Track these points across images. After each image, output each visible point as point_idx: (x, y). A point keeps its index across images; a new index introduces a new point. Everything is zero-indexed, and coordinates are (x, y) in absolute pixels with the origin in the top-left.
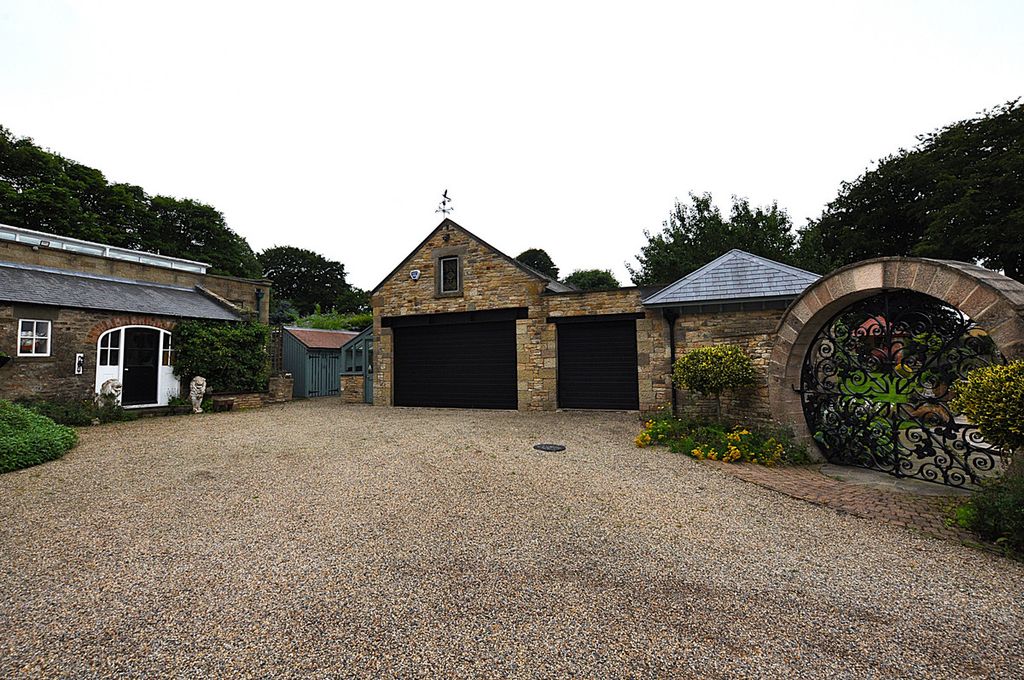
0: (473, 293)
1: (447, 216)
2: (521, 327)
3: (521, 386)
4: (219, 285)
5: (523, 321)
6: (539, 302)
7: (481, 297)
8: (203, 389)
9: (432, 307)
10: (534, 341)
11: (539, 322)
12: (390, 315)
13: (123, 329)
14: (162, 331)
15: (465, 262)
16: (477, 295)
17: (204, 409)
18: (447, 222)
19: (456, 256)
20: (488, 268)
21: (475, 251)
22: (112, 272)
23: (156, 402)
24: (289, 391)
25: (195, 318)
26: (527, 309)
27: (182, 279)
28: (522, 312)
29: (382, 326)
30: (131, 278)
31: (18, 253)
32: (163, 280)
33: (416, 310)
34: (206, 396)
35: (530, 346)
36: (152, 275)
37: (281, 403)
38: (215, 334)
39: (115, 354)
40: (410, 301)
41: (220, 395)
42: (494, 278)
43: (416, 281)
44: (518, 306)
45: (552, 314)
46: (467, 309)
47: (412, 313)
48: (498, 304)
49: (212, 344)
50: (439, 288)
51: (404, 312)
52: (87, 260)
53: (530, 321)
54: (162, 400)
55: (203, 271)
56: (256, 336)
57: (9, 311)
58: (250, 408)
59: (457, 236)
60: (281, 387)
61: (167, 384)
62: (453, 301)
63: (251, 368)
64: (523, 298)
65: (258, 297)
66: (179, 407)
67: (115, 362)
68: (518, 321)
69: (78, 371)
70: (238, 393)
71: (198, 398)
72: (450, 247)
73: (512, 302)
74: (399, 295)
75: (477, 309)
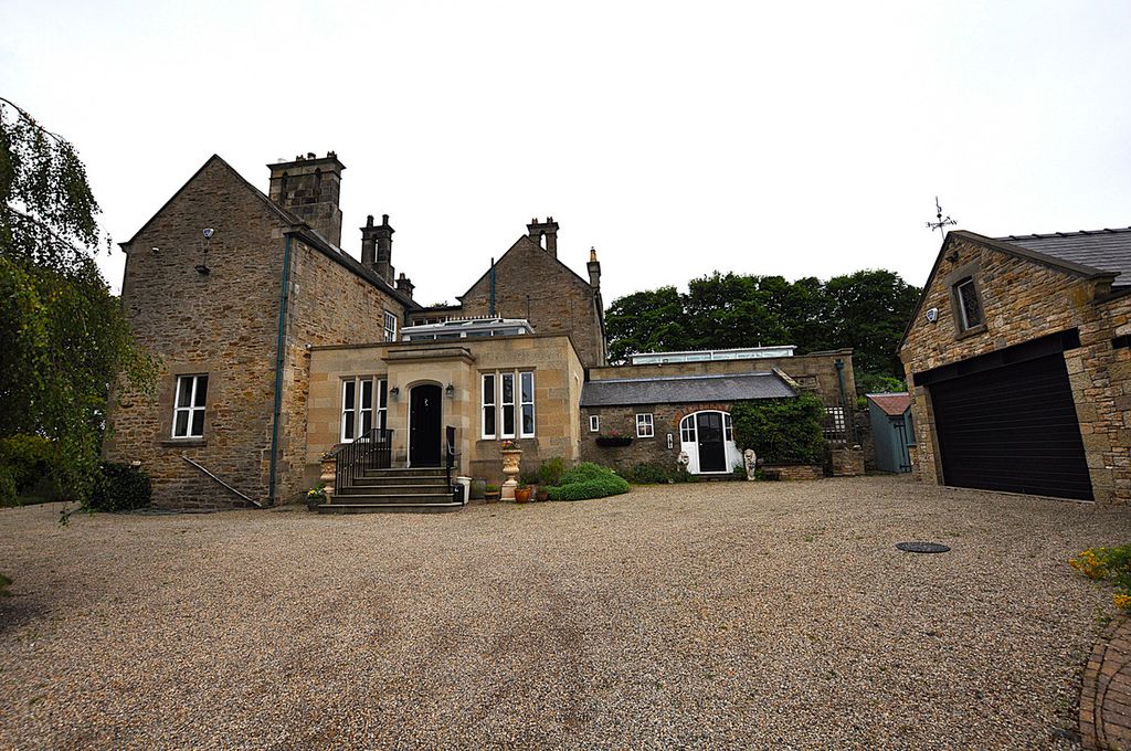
0: (999, 322)
1: (948, 228)
2: (1074, 361)
3: (1093, 460)
4: (795, 364)
5: (1075, 352)
6: (1093, 316)
7: (1008, 327)
8: (753, 459)
9: (956, 353)
10: (1098, 383)
11: (1099, 349)
12: (919, 370)
13: (695, 414)
14: (723, 413)
15: (981, 282)
16: (1006, 327)
17: (756, 476)
18: (950, 237)
19: (970, 278)
20: (1010, 282)
21: (990, 262)
22: (707, 371)
23: (725, 470)
24: (859, 465)
25: (745, 400)
26: (1075, 331)
27: (760, 366)
28: (1070, 338)
29: (916, 385)
30: (721, 373)
31: (652, 370)
32: (743, 370)
33: (943, 359)
34: (758, 466)
35: (1093, 392)
36: (734, 367)
37: (849, 476)
38: (762, 412)
39: (692, 433)
40: (935, 350)
41: (769, 466)
42: (1020, 295)
43: (935, 322)
44: (1060, 329)
45: (1120, 332)
46: (997, 346)
47: (939, 364)
48: (1032, 332)
49: (760, 420)
50: (961, 326)
51: (931, 364)
52: (690, 366)
53: (1086, 351)
54: (729, 469)
55: (791, 354)
56: (803, 409)
57: (631, 410)
58: (801, 479)
59: (966, 251)
60: (847, 459)
61: (732, 455)
62: (978, 339)
63: (799, 441)
64: (1066, 314)
65: (838, 367)
66: (740, 475)
67: (693, 440)
68: (1067, 354)
69: (670, 446)
70: (786, 464)
71: (751, 468)
72: (961, 268)
73: (1052, 325)
74: (923, 344)
75: (1008, 344)
